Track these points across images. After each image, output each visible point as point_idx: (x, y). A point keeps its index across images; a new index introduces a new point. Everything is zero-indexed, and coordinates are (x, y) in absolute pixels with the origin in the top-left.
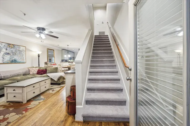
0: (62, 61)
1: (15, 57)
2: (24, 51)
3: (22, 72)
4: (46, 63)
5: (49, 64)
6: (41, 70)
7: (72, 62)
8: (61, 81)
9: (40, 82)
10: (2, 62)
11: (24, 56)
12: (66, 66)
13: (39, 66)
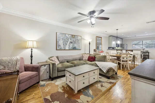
0: (109, 48)
1: (75, 45)
2: (80, 39)
3: (78, 57)
4: (95, 51)
5: (97, 51)
6: (91, 57)
7: (122, 50)
8: (111, 74)
9: (89, 72)
10: (69, 49)
11: (80, 44)
12: (115, 55)
13: (89, 53)
